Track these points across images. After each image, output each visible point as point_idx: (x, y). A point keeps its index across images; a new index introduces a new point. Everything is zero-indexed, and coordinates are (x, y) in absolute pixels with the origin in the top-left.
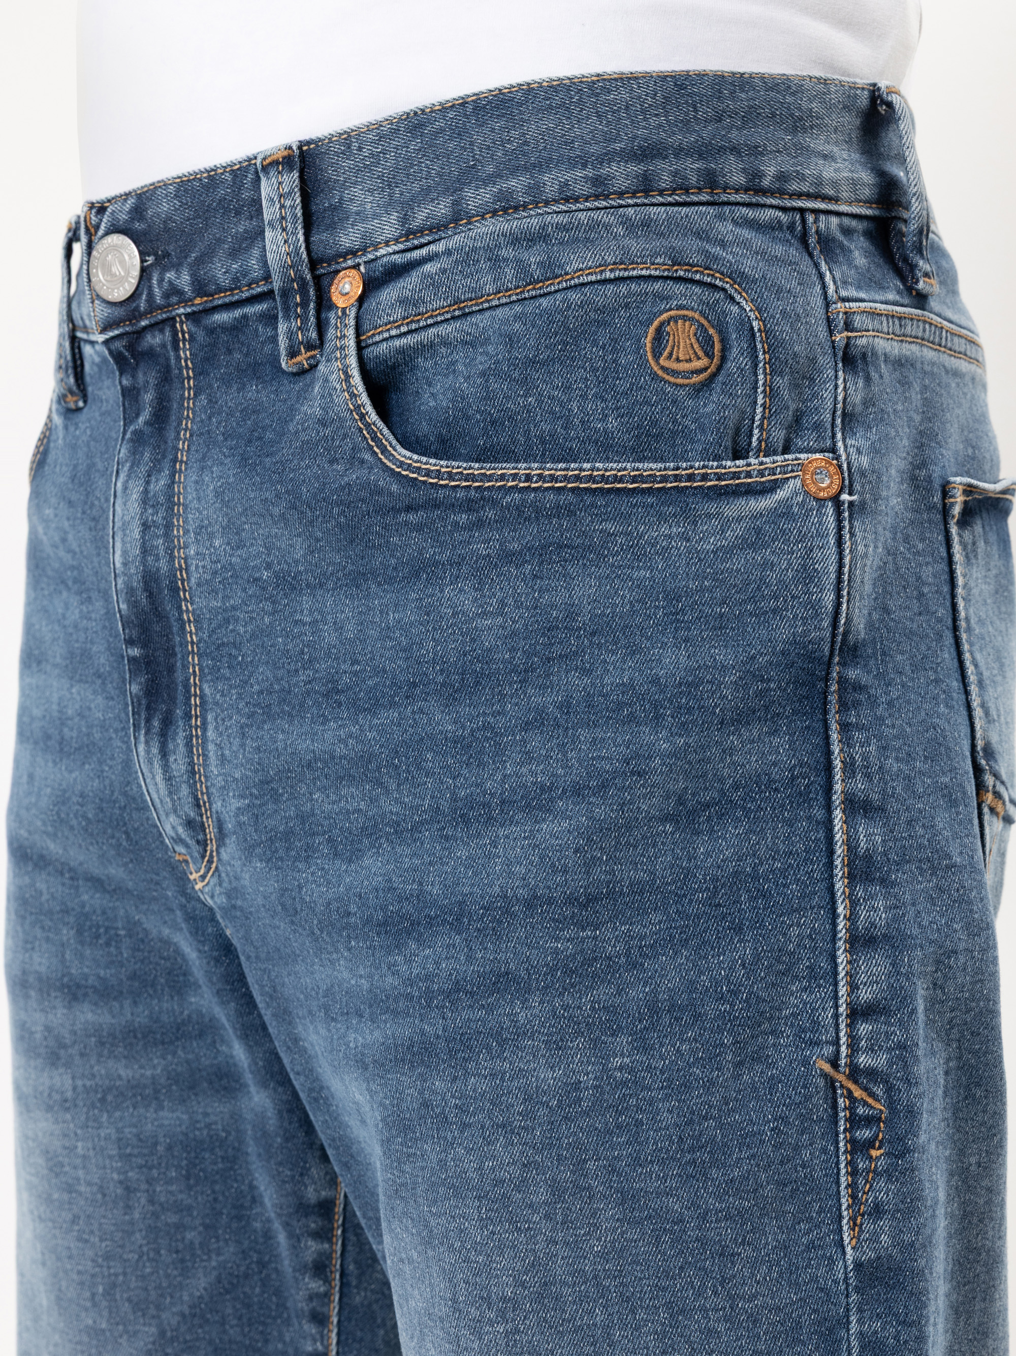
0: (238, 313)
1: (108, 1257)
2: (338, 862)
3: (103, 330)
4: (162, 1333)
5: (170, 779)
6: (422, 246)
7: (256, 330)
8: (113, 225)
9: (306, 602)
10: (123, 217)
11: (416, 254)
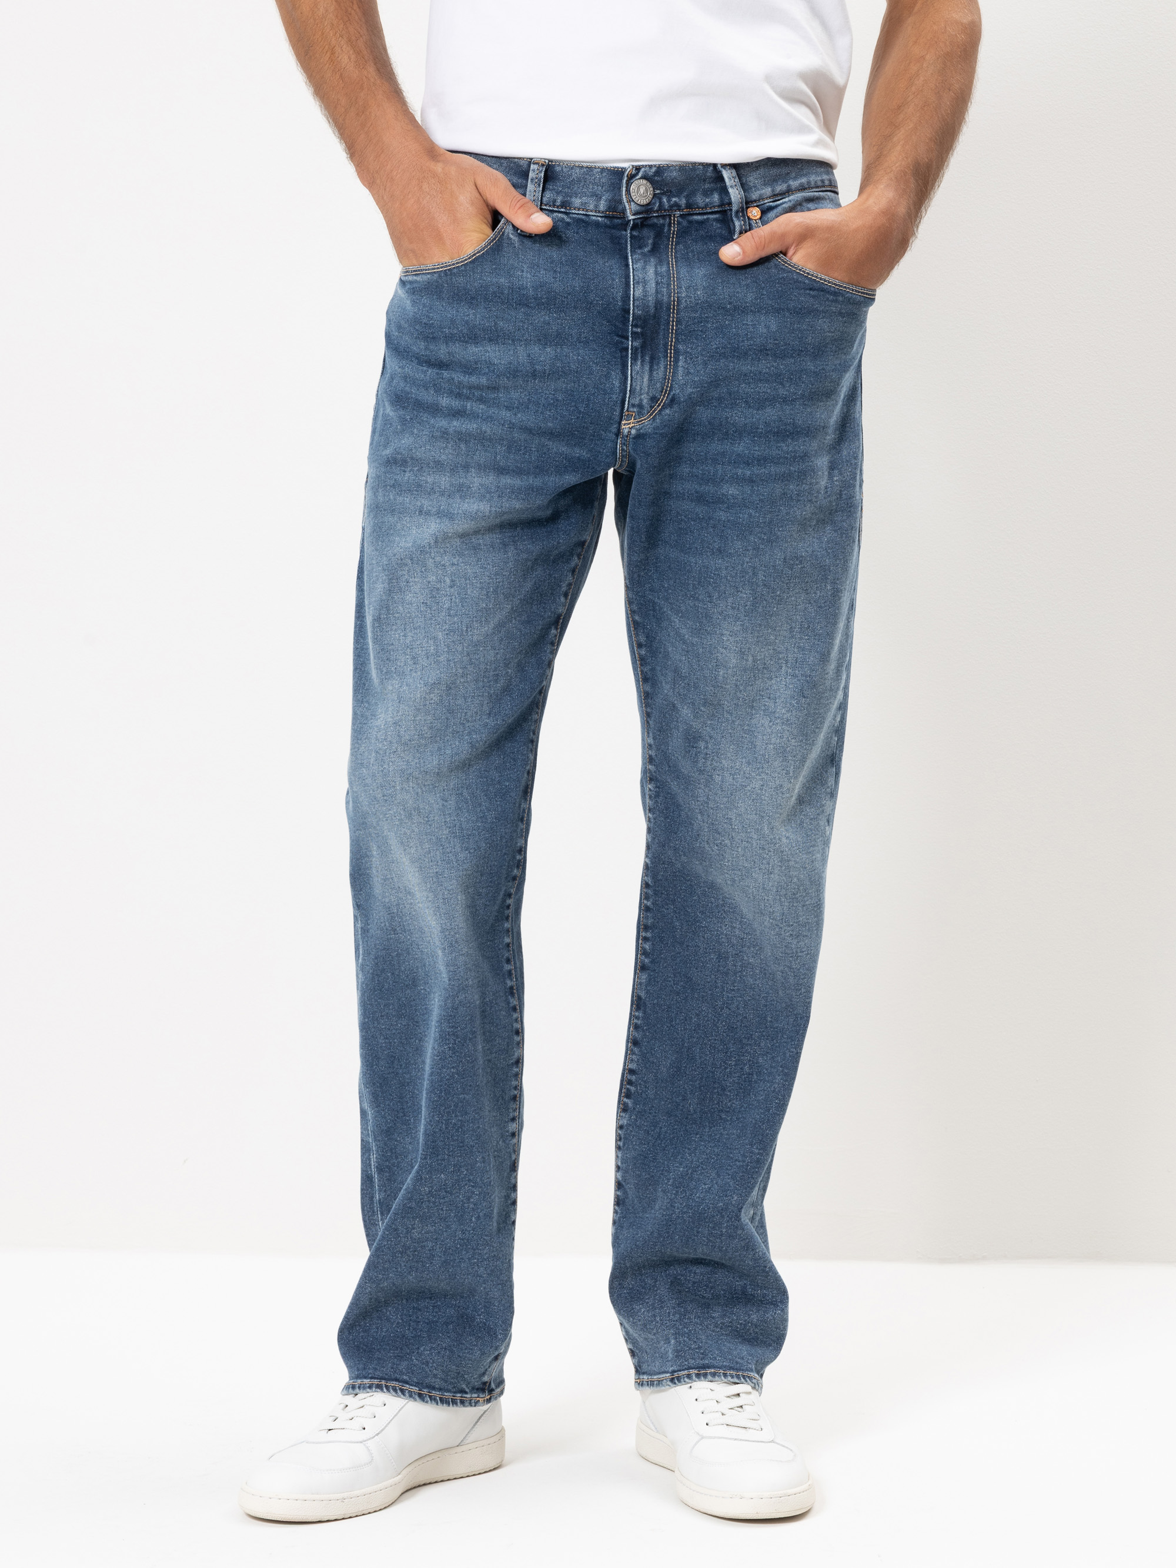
0: (705, 217)
1: (496, 574)
2: (751, 410)
3: (634, 215)
4: (512, 608)
5: (651, 380)
6: (779, 200)
7: (712, 224)
8: (645, 176)
9: (750, 317)
10: (651, 174)
11: (778, 202)
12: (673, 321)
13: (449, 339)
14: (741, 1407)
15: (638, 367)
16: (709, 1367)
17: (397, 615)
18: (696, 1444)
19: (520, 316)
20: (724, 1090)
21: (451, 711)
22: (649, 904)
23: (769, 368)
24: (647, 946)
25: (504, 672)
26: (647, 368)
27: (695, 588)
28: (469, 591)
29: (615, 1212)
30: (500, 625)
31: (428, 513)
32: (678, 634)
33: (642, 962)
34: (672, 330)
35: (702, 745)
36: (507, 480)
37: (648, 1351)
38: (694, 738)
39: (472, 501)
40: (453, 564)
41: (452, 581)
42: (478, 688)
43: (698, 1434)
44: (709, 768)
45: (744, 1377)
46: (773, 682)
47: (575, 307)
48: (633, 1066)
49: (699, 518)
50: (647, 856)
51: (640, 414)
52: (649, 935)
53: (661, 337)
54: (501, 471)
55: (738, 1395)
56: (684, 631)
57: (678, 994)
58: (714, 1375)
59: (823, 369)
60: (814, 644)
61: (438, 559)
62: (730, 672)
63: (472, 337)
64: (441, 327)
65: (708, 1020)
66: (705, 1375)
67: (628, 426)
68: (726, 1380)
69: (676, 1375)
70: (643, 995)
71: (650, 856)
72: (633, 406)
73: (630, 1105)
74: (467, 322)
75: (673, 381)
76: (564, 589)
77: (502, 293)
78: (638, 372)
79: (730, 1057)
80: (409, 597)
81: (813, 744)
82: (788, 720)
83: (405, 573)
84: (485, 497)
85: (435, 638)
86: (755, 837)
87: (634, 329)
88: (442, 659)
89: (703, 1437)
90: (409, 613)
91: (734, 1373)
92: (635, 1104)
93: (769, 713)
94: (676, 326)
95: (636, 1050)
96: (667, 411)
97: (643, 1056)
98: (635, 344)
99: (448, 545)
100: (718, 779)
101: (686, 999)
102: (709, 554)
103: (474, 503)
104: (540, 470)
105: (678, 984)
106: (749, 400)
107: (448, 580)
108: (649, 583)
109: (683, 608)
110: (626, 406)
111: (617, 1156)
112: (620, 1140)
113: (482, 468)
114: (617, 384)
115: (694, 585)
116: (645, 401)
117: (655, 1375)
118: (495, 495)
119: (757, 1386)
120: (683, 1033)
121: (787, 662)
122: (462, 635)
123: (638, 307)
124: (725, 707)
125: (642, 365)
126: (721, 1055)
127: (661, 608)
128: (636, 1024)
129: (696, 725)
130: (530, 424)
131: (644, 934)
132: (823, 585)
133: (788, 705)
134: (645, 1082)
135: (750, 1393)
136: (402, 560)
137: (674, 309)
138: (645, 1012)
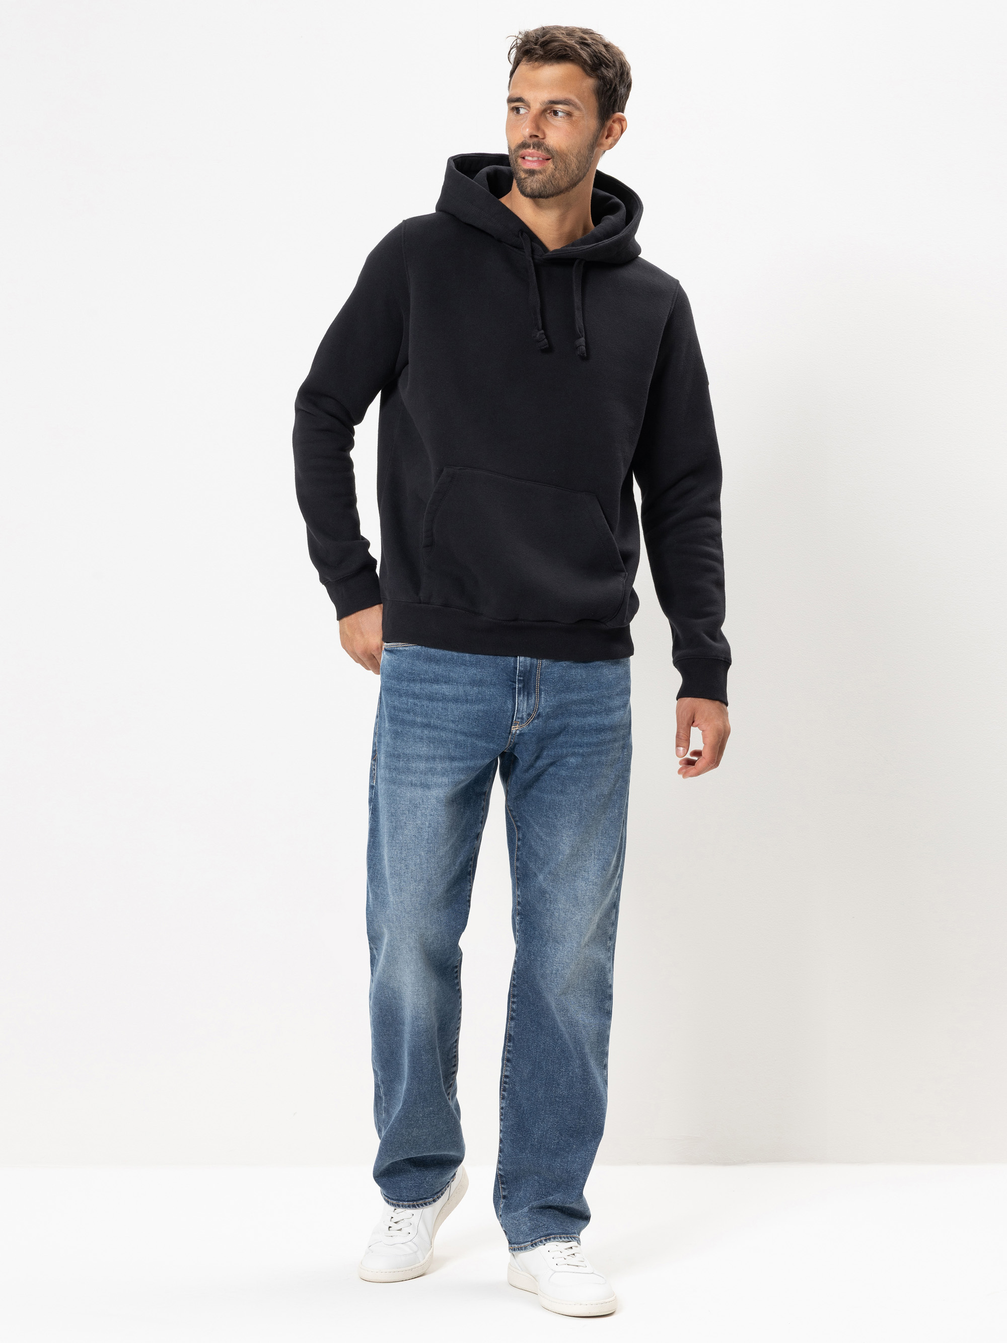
12: (538, 674)
13: (422, 681)
14: (574, 1254)
15: (521, 698)
16: (551, 1235)
17: (397, 841)
18: (551, 1277)
19: (462, 670)
20: (558, 1085)
21: (430, 894)
22: (515, 983)
23: (587, 697)
24: (514, 1006)
25: (454, 869)
26: (526, 698)
27: (547, 811)
28: (439, 830)
29: (499, 1156)
30: (453, 845)
31: (416, 785)
32: (538, 836)
33: (512, 1015)
34: (538, 678)
35: (548, 896)
36: (456, 764)
37: (513, 1231)
38: (543, 892)
39: (438, 776)
40: (431, 815)
41: (430, 824)
42: (442, 880)
43: (552, 1270)
44: (552, 908)
45: (571, 1237)
46: (587, 862)
47: (490, 666)
48: (507, 1073)
49: (550, 774)
50: (516, 956)
51: (522, 722)
52: (515, 1000)
53: (532, 682)
54: (452, 759)
55: (571, 1248)
56: (541, 834)
57: (533, 1032)
58: (554, 1238)
59: (612, 695)
60: (609, 842)
61: (423, 811)
62: (565, 857)
63: (436, 680)
64: (419, 674)
65: (550, 1046)
66: (550, 1239)
67: (515, 729)
68: (561, 1240)
69: (534, 1242)
70: (512, 1033)
71: (517, 956)
72: (518, 718)
73: (506, 1095)
74: (434, 672)
75: (539, 705)
76: (480, 820)
77: (454, 659)
78: (521, 701)
79: (562, 1067)
80: (406, 832)
81: (606, 896)
82: (596, 883)
83: (404, 818)
84: (445, 774)
85: (420, 855)
86: (576, 945)
87: (519, 678)
88: (424, 866)
89: (555, 1272)
90: (406, 840)
91: (565, 1236)
92: (509, 1094)
93: (586, 880)
94: (540, 676)
95: (509, 1064)
96: (536, 721)
97: (514, 1068)
98: (520, 686)
99: (429, 803)
100: (557, 914)
101: (538, 1035)
102: (555, 793)
103: (439, 778)
104: (473, 757)
105: (533, 1027)
106: (578, 713)
107: (427, 823)
108: (523, 807)
109: (540, 822)
110: (515, 718)
111: (500, 1125)
112: (502, 1115)
113: (442, 758)
114: (510, 707)
115: (546, 809)
116: (525, 716)
117: (522, 1244)
118: (450, 773)
119: (579, 1242)
120: (535, 1054)
121: (595, 852)
122: (434, 853)
123: (521, 666)
124: (561, 876)
125: (523, 697)
126: (557, 1066)
127: (529, 821)
128: (509, 1050)
129: (544, 885)
130: (465, 730)
131: (512, 1000)
132: (613, 810)
133: (596, 875)
134: (514, 1082)
135: (577, 1247)
136: (403, 811)
137: (539, 668)
138: (514, 1043)
